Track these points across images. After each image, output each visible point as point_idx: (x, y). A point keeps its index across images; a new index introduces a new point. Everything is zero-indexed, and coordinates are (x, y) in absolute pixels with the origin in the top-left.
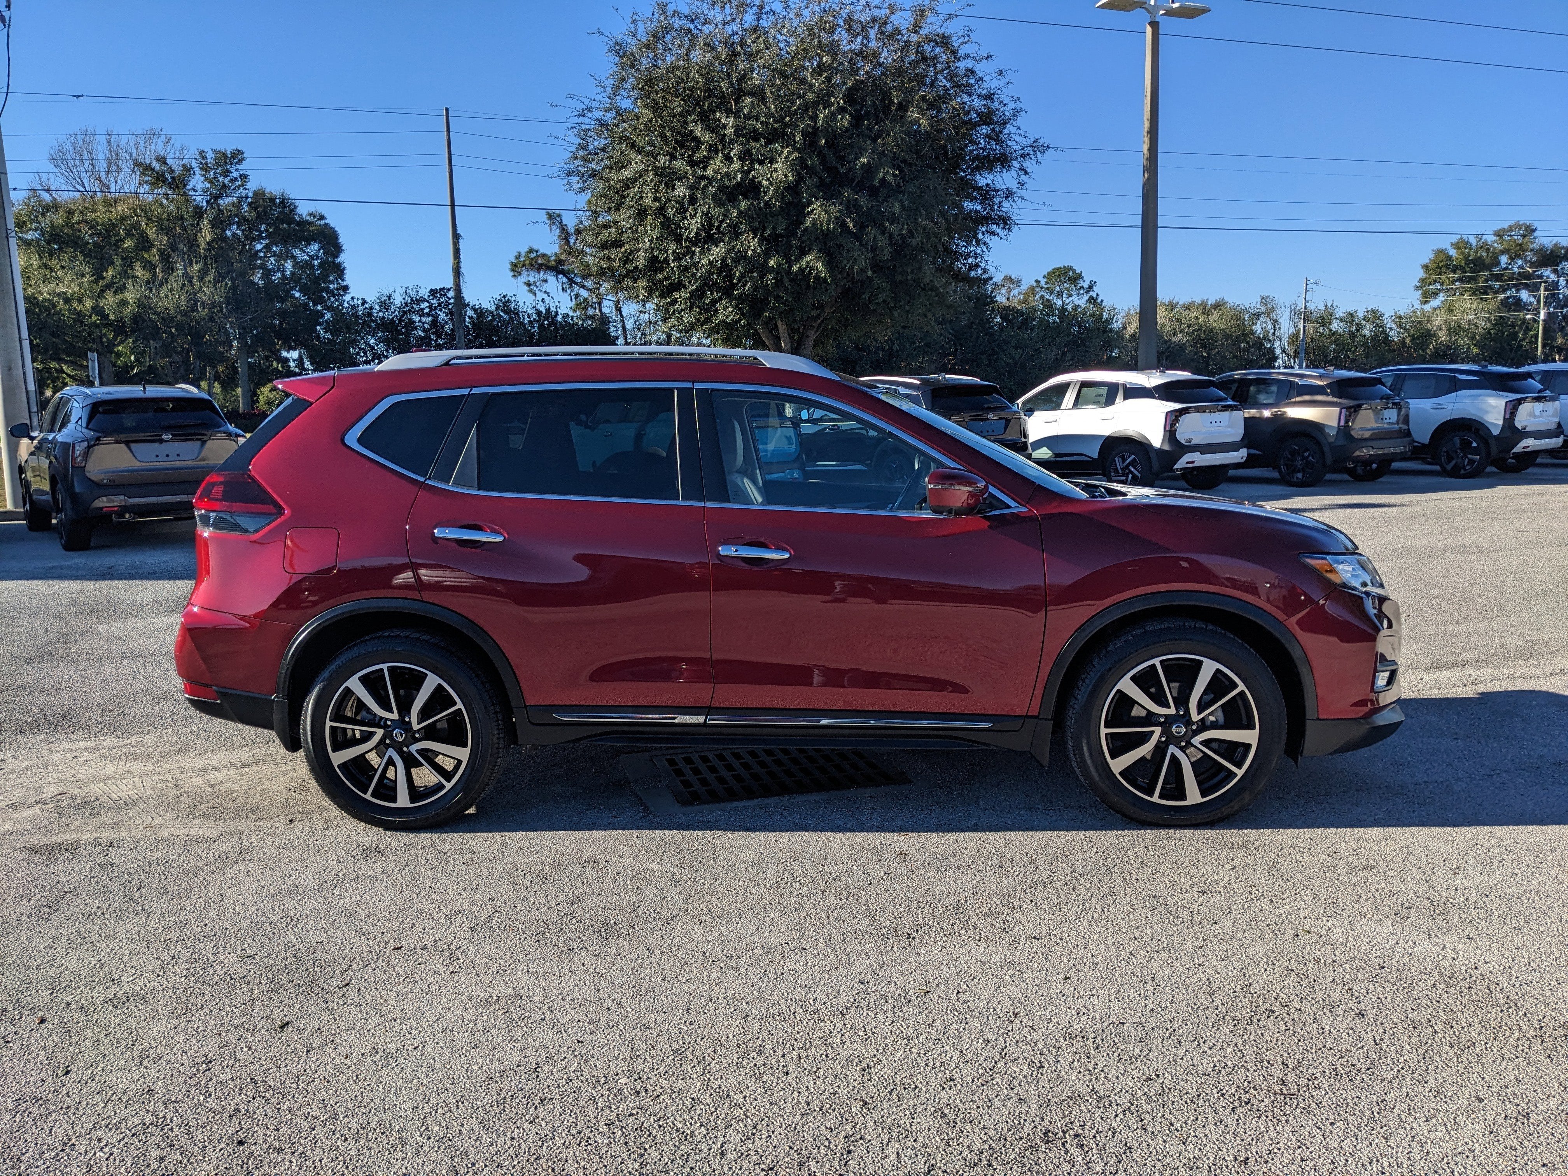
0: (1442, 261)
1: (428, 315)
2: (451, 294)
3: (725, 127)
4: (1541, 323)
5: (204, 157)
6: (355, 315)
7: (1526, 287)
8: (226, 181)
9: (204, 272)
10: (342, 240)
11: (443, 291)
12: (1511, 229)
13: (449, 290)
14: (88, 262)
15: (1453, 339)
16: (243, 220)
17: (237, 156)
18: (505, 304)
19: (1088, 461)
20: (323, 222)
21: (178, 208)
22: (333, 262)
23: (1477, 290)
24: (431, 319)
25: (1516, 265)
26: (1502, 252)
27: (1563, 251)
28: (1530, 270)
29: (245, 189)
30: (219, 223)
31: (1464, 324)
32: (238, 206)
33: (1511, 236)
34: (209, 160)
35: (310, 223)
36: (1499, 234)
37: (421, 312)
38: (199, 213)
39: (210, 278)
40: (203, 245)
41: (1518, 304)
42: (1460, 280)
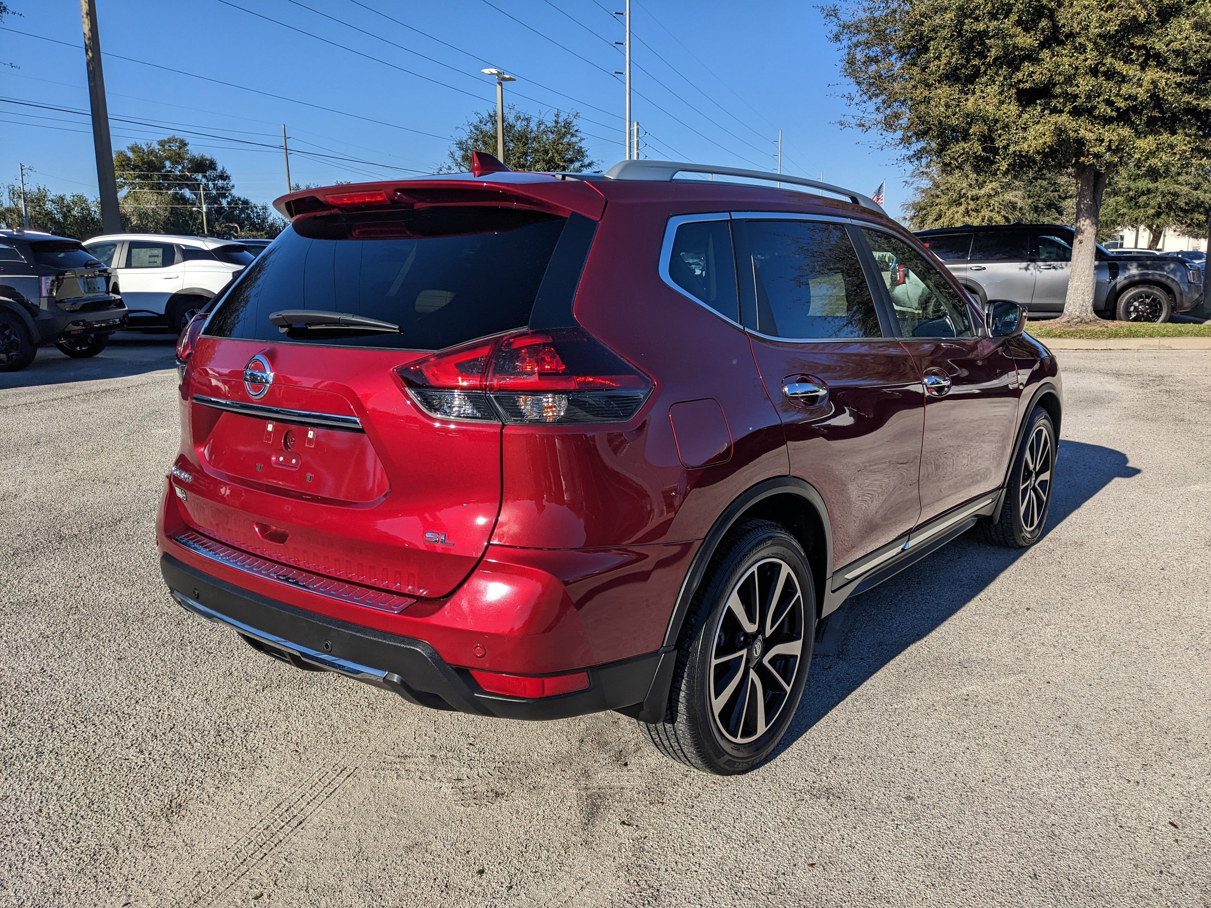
0: (124, 161)
4: (204, 214)
7: (188, 186)
12: (169, 141)
15: (144, 223)
19: (153, 317)
23: (153, 186)
25: (178, 170)
26: (167, 158)
27: (207, 162)
28: (189, 174)
31: (150, 212)
33: (170, 146)
36: (162, 143)
41: (183, 200)
42: (139, 177)
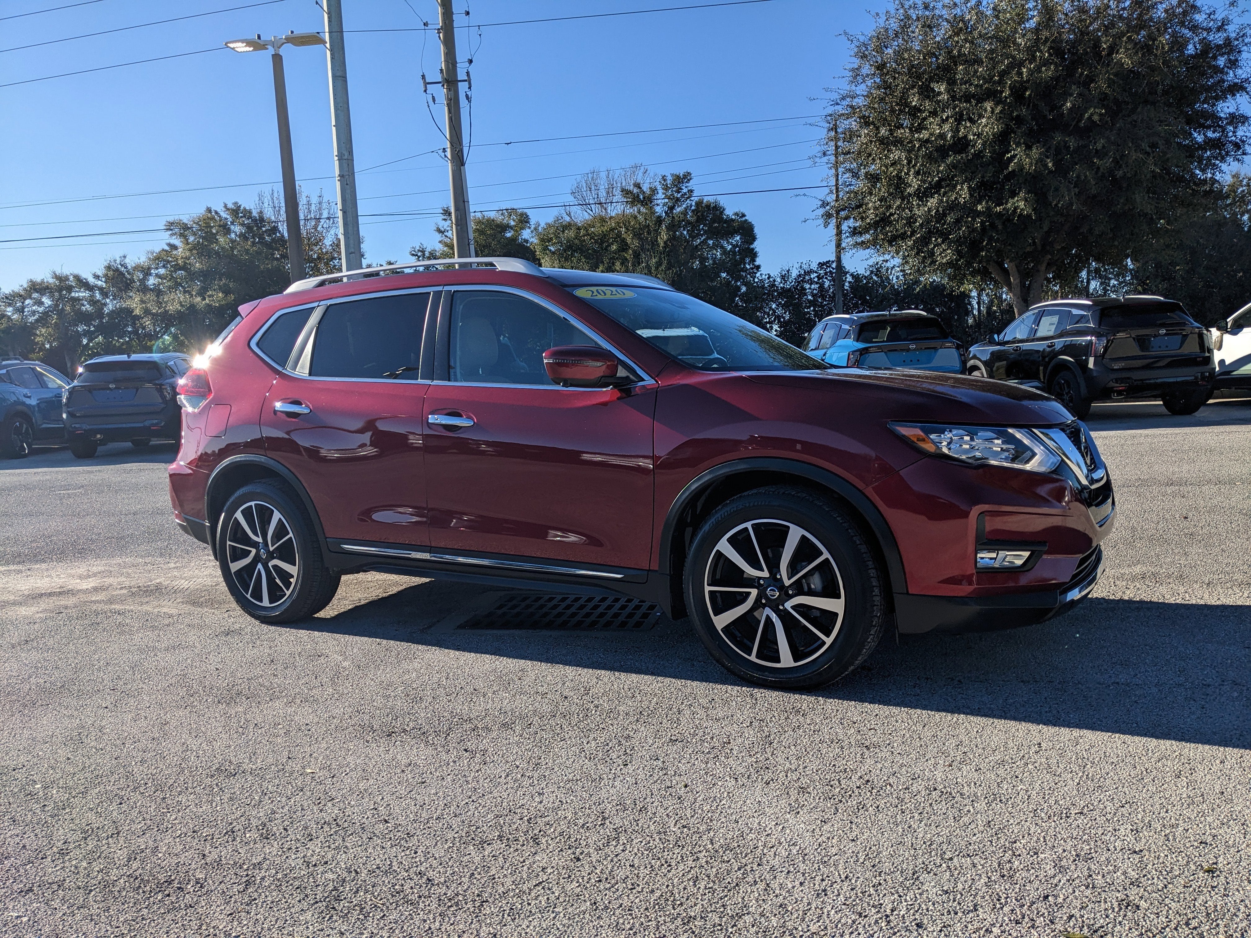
1: (817, 283)
2: (834, 265)
3: (939, 93)
5: (665, 180)
6: (763, 287)
8: (679, 196)
9: (659, 264)
10: (756, 230)
11: (827, 264)
13: (833, 262)
14: (588, 263)
16: (689, 223)
17: (687, 177)
18: (877, 270)
20: (744, 219)
21: (646, 219)
22: (749, 248)
24: (817, 286)
29: (691, 200)
30: (673, 227)
32: (685, 213)
34: (669, 182)
35: (733, 220)
37: (811, 282)
38: (659, 220)
39: (663, 267)
40: (662, 244)
